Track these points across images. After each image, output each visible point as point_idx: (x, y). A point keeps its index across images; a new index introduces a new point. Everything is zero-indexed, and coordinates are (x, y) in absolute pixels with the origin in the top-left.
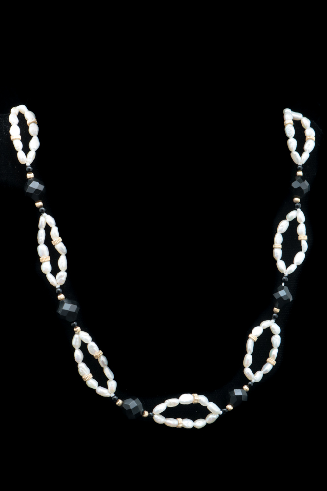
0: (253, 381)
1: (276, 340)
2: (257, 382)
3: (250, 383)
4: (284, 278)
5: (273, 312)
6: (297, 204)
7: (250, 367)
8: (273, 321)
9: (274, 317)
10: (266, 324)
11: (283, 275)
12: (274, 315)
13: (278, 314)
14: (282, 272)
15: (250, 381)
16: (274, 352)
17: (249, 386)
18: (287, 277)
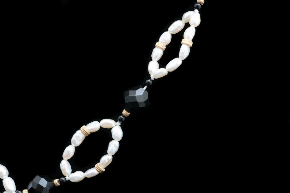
0: (67, 178)
1: (113, 147)
2: (72, 181)
3: (63, 179)
4: (149, 81)
5: (121, 114)
6: (199, 4)
7: (69, 160)
8: (118, 123)
9: (121, 120)
10: (107, 123)
11: (149, 77)
12: (122, 117)
13: (126, 118)
14: (150, 73)
15: (64, 177)
16: (106, 160)
17: (60, 182)
18: (152, 81)
